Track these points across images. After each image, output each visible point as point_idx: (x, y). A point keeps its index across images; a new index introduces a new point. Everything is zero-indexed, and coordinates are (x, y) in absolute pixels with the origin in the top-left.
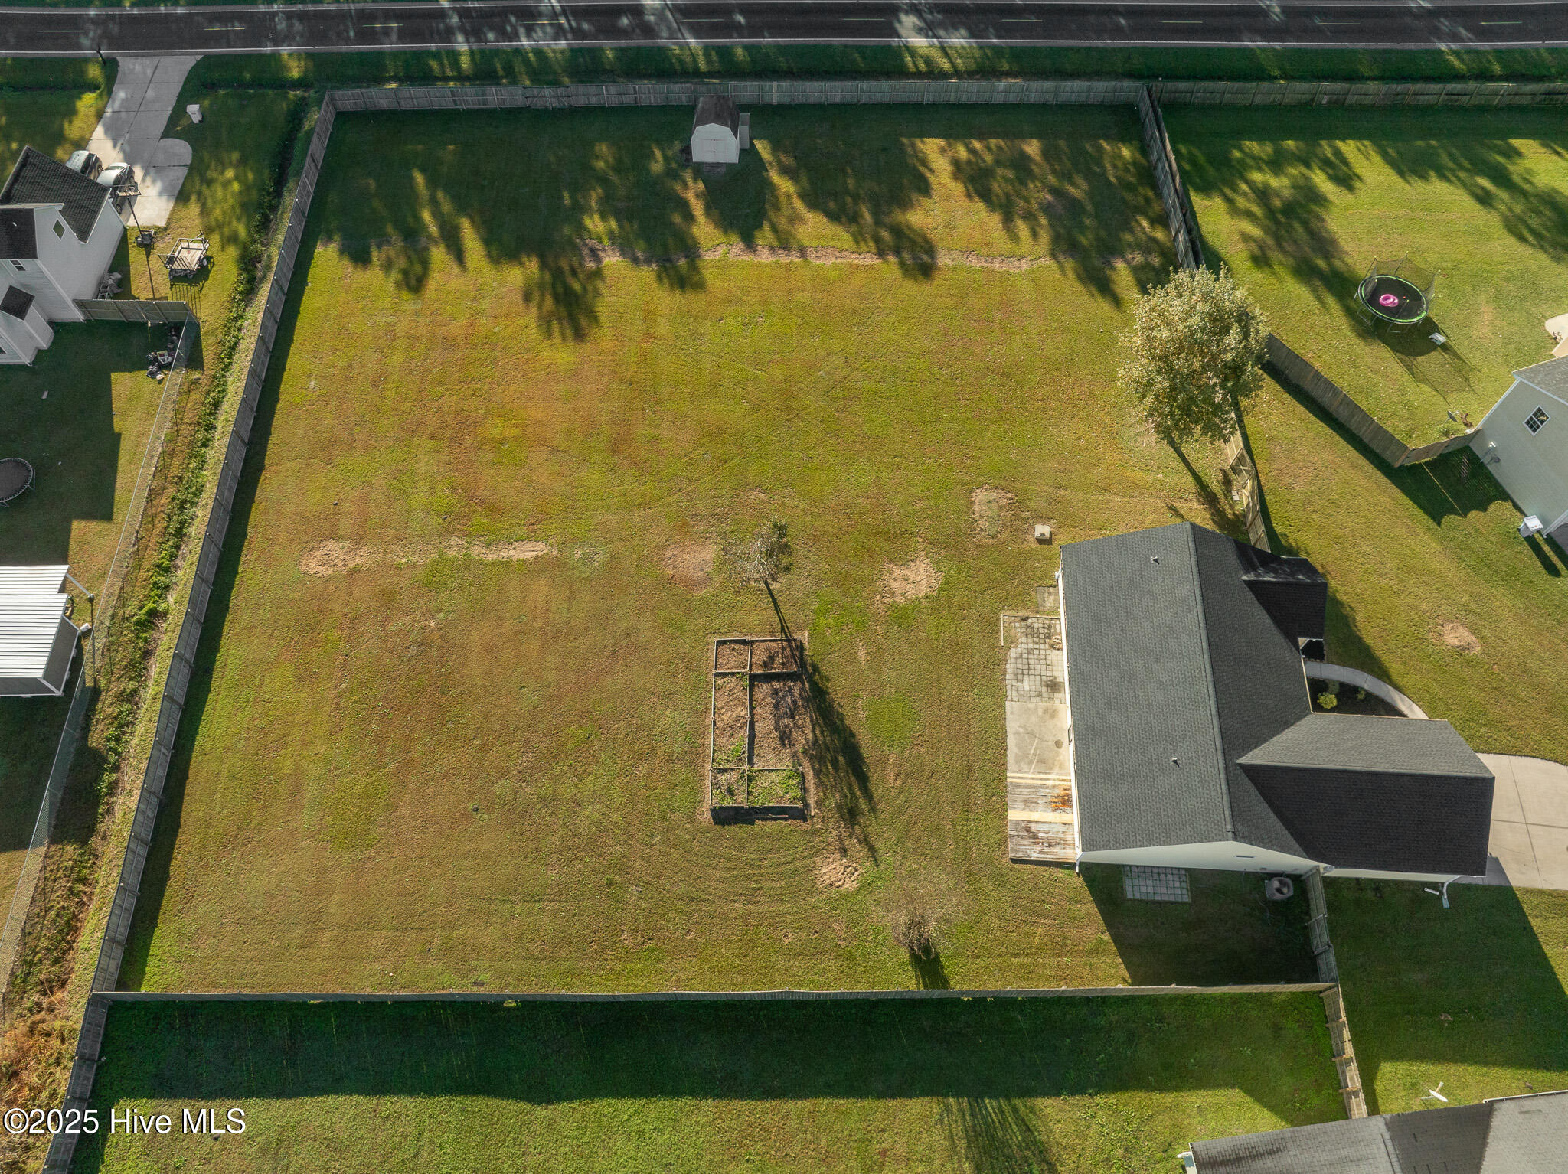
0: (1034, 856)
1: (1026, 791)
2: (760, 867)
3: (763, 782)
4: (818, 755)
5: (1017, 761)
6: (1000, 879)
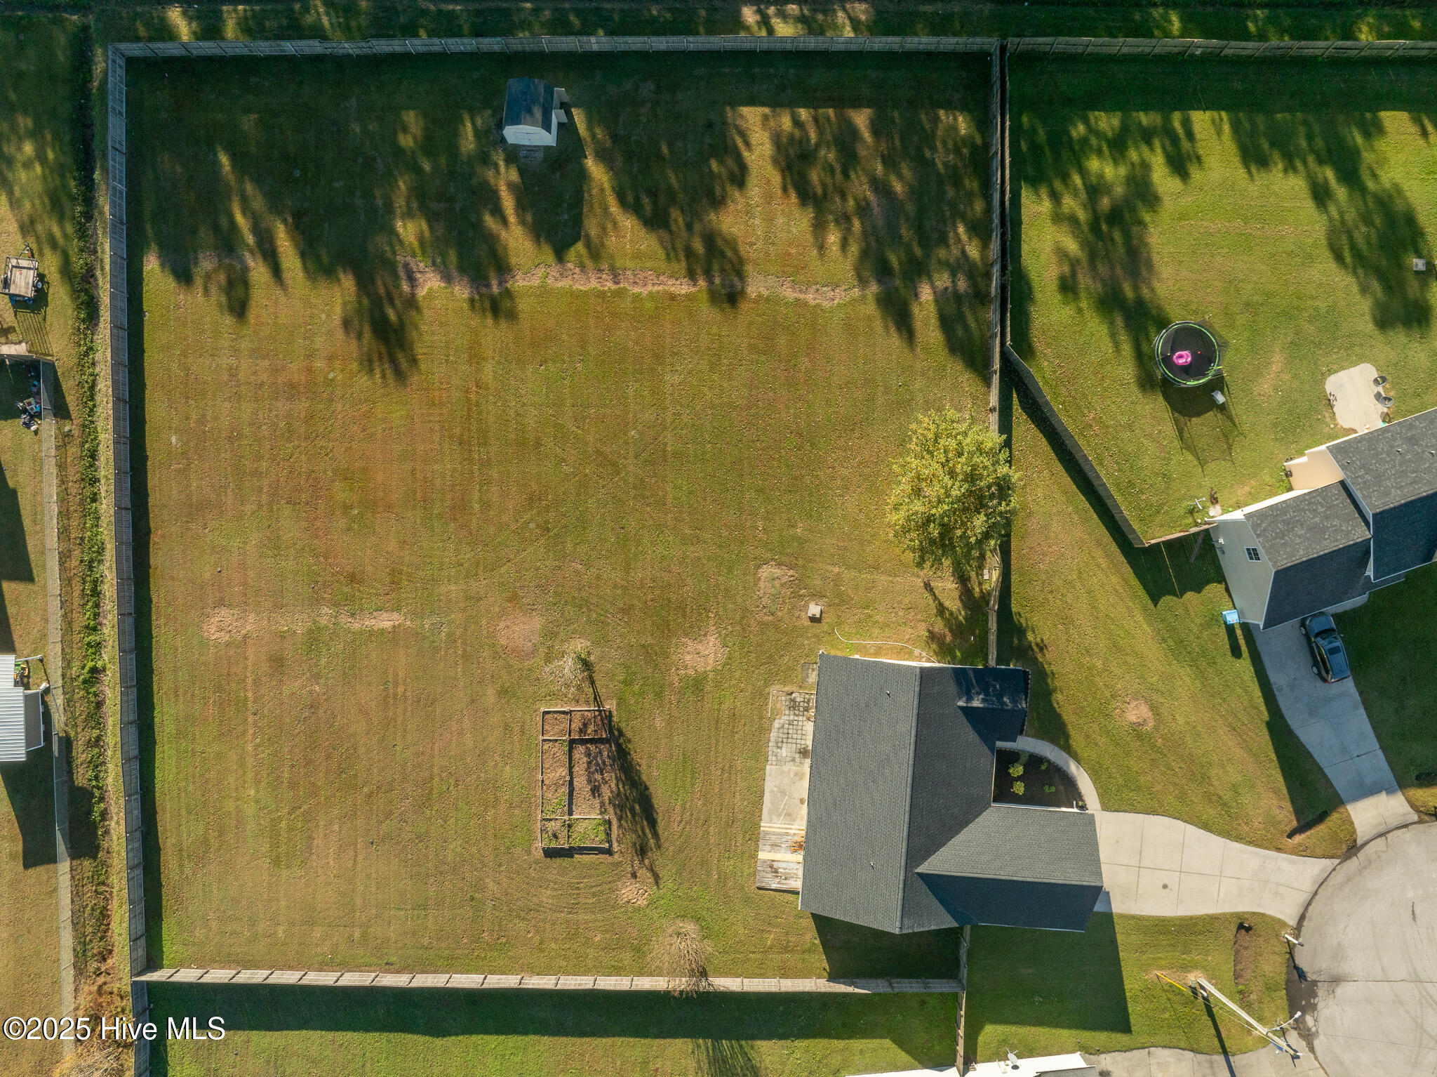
0: (774, 886)
1: (773, 837)
2: (578, 888)
3: (580, 828)
4: (621, 805)
5: (770, 814)
6: (747, 901)
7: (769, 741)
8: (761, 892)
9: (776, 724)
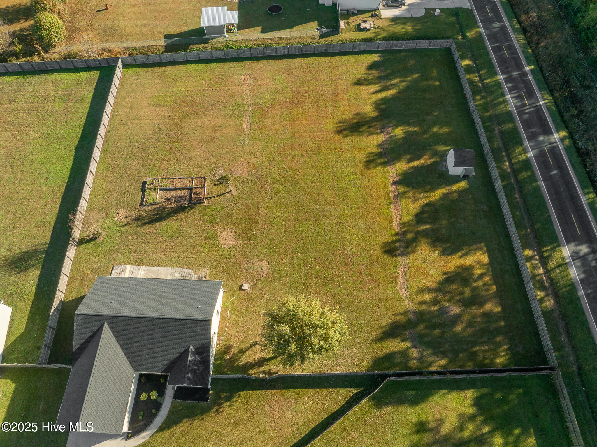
1: (137, 272)
3: (153, 193)
4: (161, 209)
5: (148, 270)
6: (108, 262)
7: (183, 268)
8: (112, 267)
9: (191, 271)
